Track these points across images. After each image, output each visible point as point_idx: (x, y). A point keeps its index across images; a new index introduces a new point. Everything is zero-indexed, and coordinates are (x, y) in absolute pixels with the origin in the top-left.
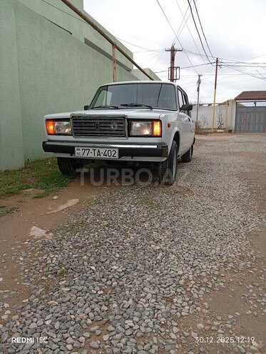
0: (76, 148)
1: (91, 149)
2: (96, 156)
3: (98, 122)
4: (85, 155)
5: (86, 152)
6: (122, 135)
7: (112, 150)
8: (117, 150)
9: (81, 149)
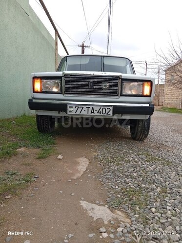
0: (68, 106)
1: (85, 107)
2: (90, 113)
3: (92, 80)
4: (78, 113)
5: (80, 110)
6: (116, 94)
7: (106, 108)
8: (111, 108)
9: (74, 106)
